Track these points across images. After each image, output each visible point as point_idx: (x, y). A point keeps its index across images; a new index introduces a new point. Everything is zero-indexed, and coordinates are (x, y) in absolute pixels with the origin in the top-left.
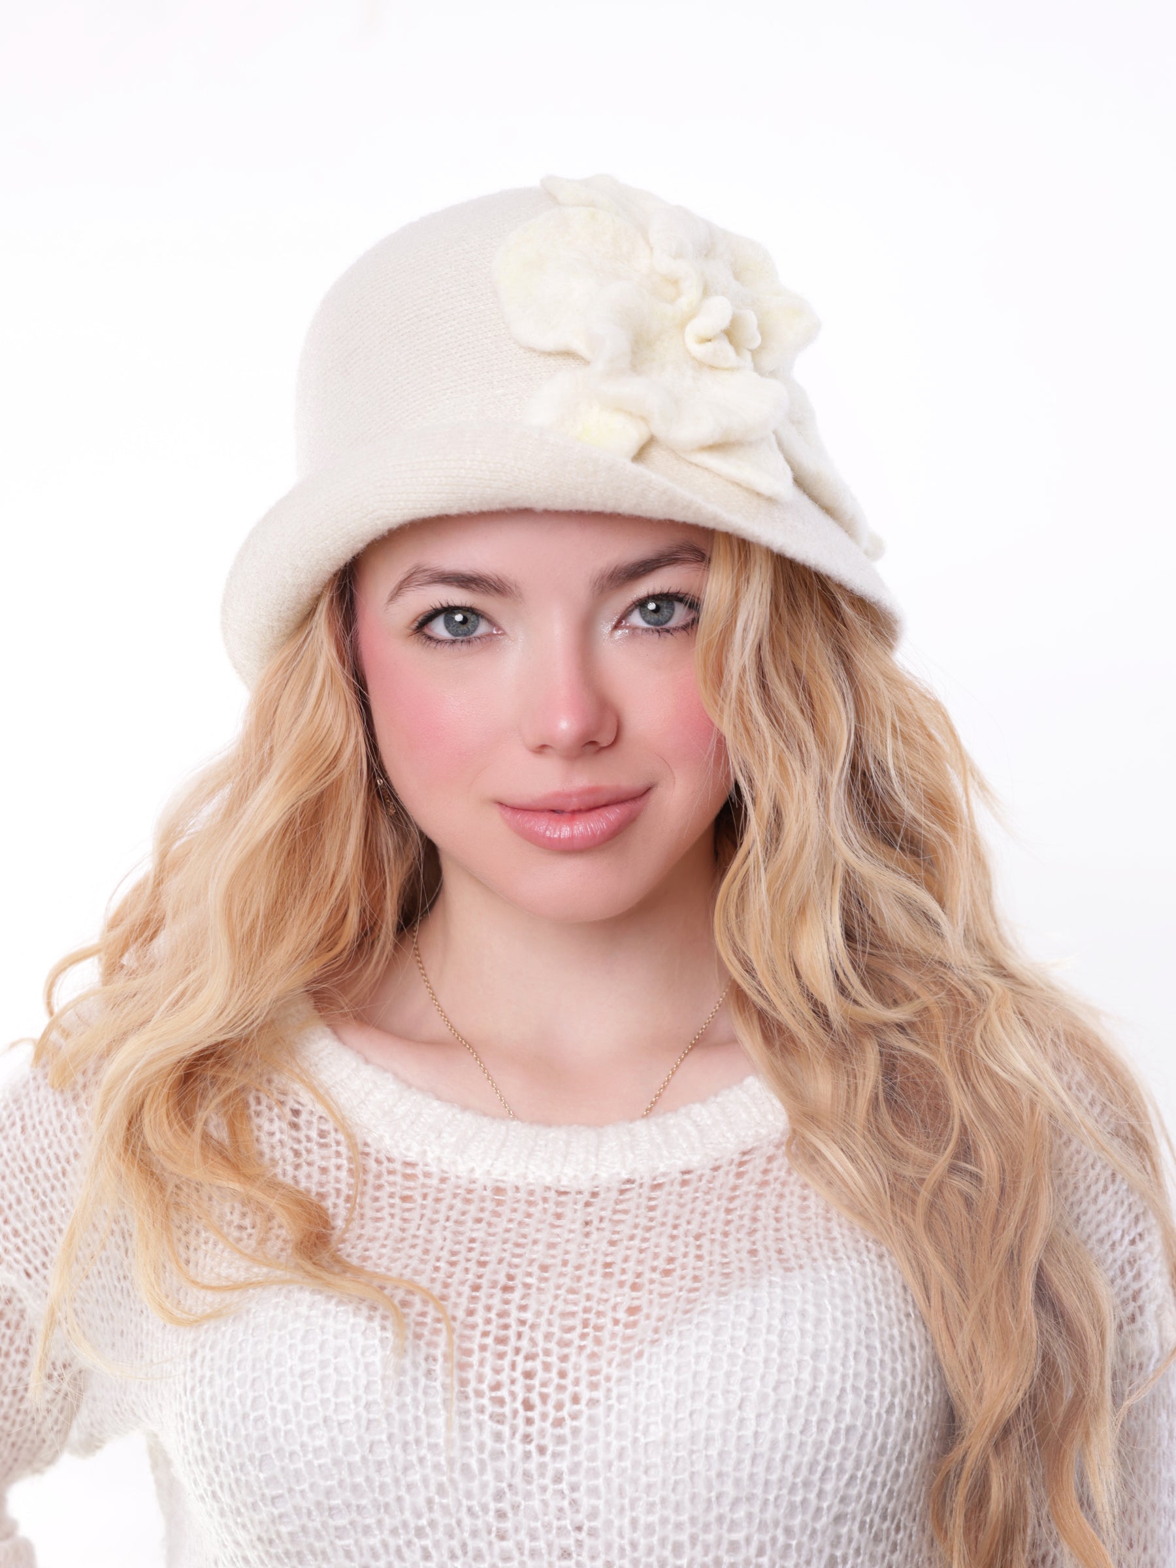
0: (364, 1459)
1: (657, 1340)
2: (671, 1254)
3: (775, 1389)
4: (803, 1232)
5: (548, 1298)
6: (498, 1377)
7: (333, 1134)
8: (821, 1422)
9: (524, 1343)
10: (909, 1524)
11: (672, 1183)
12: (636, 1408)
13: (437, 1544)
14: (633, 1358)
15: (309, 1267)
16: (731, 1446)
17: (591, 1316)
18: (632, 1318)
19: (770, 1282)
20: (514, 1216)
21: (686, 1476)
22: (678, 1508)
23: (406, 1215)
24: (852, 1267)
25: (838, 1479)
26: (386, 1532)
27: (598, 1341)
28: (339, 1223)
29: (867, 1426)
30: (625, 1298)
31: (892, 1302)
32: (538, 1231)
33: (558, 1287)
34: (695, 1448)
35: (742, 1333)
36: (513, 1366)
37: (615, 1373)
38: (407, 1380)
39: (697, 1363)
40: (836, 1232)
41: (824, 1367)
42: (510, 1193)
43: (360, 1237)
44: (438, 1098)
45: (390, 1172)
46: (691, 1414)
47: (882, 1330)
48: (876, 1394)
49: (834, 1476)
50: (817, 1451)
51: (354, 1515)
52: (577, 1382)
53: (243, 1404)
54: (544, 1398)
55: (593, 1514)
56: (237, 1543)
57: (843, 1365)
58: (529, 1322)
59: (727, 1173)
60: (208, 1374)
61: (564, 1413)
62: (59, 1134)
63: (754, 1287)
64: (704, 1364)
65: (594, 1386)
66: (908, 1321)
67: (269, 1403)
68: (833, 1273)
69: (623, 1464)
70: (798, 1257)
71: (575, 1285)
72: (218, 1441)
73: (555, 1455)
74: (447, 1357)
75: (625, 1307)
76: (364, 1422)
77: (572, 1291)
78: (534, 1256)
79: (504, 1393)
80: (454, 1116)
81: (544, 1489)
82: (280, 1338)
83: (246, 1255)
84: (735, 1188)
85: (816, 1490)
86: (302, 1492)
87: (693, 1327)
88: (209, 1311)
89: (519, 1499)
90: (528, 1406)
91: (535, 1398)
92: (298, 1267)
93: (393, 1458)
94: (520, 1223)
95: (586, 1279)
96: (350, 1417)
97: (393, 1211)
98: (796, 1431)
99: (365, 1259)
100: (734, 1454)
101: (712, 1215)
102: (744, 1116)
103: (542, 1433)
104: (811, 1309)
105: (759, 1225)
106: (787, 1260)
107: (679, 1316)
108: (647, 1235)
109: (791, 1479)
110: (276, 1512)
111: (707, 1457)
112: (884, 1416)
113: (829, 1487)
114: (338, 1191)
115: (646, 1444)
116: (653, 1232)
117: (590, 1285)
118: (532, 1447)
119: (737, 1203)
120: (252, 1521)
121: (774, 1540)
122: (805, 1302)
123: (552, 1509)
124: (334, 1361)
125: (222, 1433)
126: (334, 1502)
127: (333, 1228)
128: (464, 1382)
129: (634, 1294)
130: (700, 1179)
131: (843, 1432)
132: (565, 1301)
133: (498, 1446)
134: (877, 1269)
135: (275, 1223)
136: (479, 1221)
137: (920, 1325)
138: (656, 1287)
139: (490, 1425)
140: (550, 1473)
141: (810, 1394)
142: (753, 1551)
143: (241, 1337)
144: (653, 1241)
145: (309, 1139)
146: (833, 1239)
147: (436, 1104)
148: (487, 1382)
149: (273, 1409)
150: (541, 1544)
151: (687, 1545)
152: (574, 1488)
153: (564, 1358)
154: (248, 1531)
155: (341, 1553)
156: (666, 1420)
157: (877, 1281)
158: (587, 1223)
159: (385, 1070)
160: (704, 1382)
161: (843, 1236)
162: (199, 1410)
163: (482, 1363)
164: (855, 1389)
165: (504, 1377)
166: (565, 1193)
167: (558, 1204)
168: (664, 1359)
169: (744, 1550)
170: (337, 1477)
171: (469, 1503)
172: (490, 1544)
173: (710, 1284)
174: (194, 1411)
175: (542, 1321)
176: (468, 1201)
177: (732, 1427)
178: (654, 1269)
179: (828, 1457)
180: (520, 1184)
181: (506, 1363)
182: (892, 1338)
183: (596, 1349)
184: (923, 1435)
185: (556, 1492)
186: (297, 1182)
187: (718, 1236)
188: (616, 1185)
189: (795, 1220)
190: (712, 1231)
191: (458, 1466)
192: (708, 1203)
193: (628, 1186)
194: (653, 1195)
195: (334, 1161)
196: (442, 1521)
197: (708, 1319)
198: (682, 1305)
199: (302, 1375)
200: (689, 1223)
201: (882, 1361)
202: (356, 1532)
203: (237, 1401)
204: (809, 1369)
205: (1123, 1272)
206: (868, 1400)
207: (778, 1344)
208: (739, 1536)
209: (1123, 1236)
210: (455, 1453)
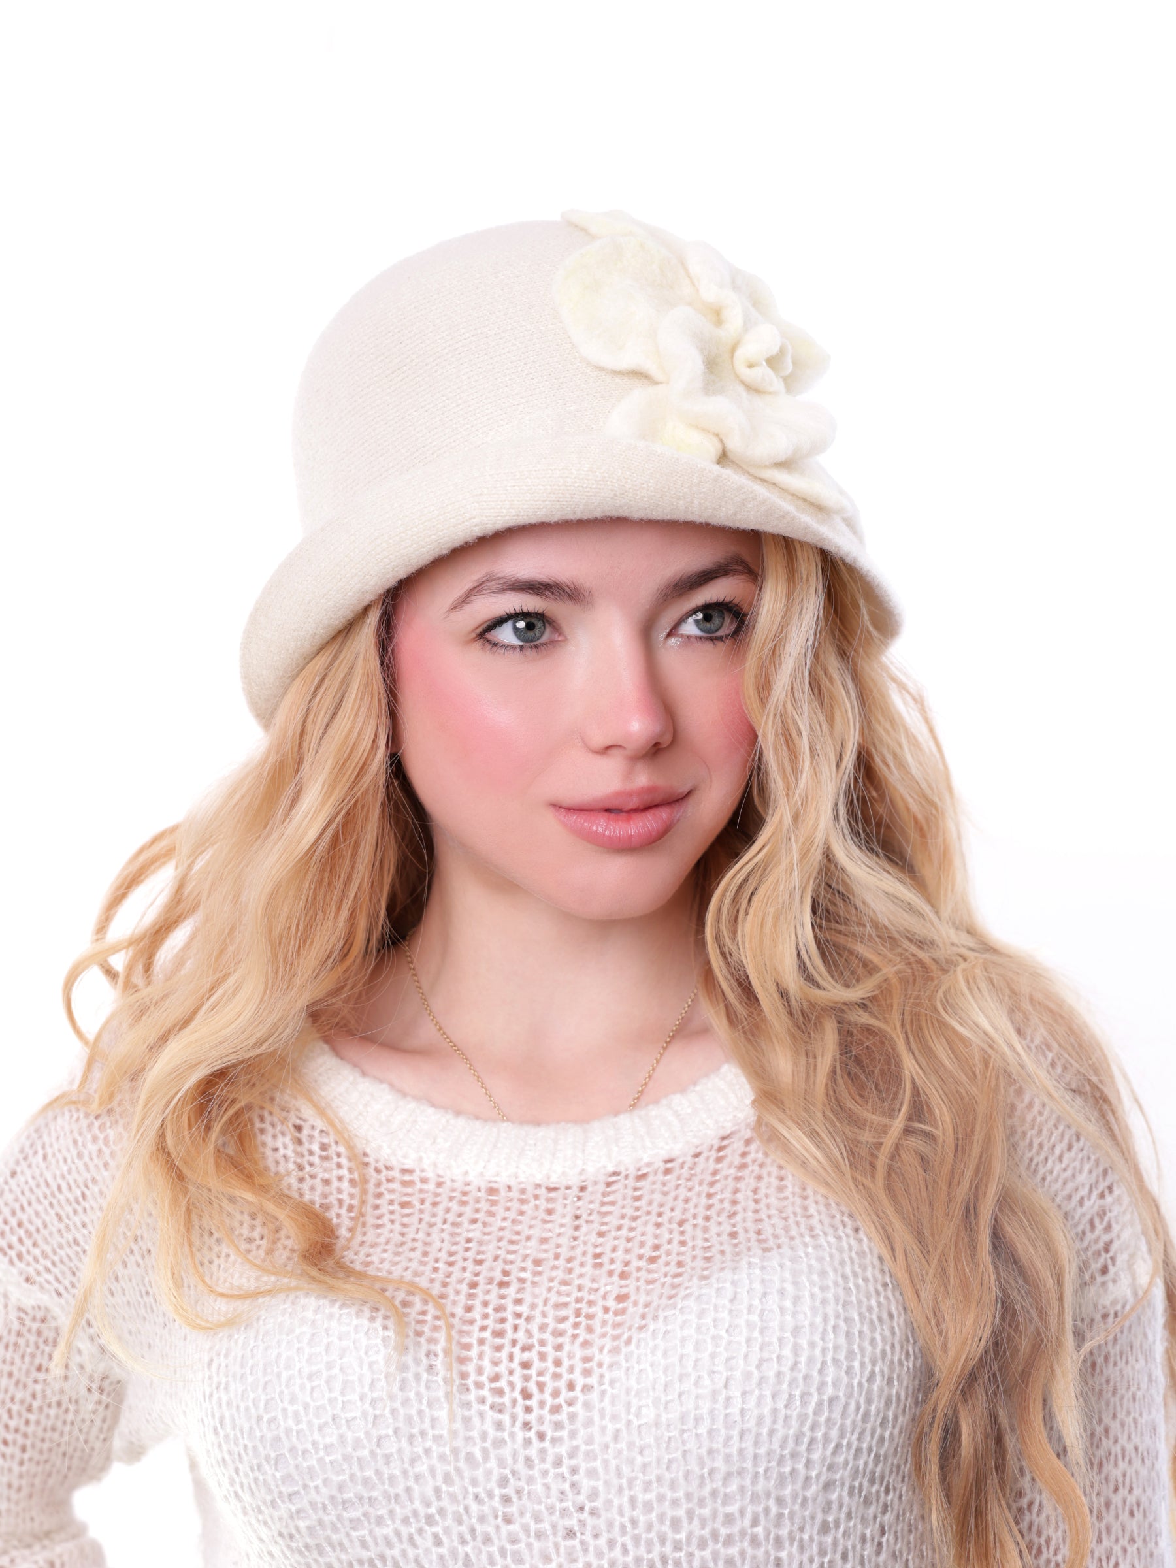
0: (372, 1453)
1: (644, 1326)
2: (656, 1242)
3: (758, 1367)
4: (781, 1212)
5: (542, 1291)
6: (497, 1369)
7: (334, 1147)
8: (805, 1395)
9: (521, 1336)
10: (899, 1486)
11: (656, 1172)
12: (628, 1392)
13: (447, 1531)
14: (622, 1344)
15: (314, 1272)
16: (719, 1424)
17: (583, 1306)
18: (621, 1306)
19: (749, 1263)
20: (507, 1214)
21: (679, 1454)
22: (673, 1485)
23: (406, 1220)
24: (828, 1243)
25: (825, 1448)
26: (398, 1522)
27: (590, 1330)
28: (343, 1232)
29: (849, 1396)
30: (614, 1286)
31: (869, 1274)
32: (531, 1227)
33: (551, 1280)
34: (685, 1427)
35: (724, 1315)
36: (511, 1358)
37: (607, 1359)
38: (410, 1375)
39: (683, 1346)
40: (812, 1210)
41: (804, 1342)
42: (503, 1193)
43: (362, 1243)
44: (433, 1105)
45: (389, 1180)
46: (680, 1396)
47: (860, 1302)
48: (856, 1364)
49: (820, 1446)
50: (802, 1423)
51: (366, 1507)
52: (571, 1370)
53: (256, 1407)
54: (541, 1386)
55: (594, 1495)
56: (261, 1540)
57: (823, 1339)
58: (525, 1315)
59: (707, 1159)
60: (224, 1380)
61: (561, 1400)
62: (76, 1161)
63: (734, 1269)
64: (689, 1348)
65: (587, 1373)
66: (885, 1290)
67: (281, 1405)
68: (810, 1250)
69: (618, 1446)
70: (776, 1237)
71: (567, 1277)
72: (236, 1444)
73: (554, 1441)
74: (447, 1352)
75: (614, 1295)
76: (370, 1419)
77: (564, 1283)
78: (528, 1252)
79: (503, 1384)
80: (448, 1121)
81: (545, 1473)
82: (288, 1342)
83: (256, 1265)
84: (715, 1173)
85: (804, 1461)
86: (316, 1487)
87: (677, 1311)
88: (223, 1319)
89: (522, 1484)
90: (527, 1395)
91: (532, 1387)
92: (304, 1273)
93: (400, 1451)
94: (514, 1221)
95: (578, 1270)
96: (358, 1414)
97: (393, 1217)
98: (781, 1405)
99: (367, 1264)
100: (723, 1431)
101: (694, 1200)
102: (722, 1102)
103: (541, 1420)
104: (789, 1288)
105: (739, 1208)
106: (765, 1241)
107: (664, 1301)
108: (634, 1225)
109: (778, 1451)
110: (293, 1508)
111: (697, 1435)
112: (866, 1385)
113: (816, 1456)
114: (340, 1201)
115: (639, 1426)
116: (639, 1221)
117: (581, 1276)
118: (532, 1434)
119: (718, 1186)
120: (272, 1517)
121: (767, 1511)
122: (783, 1281)
123: (554, 1492)
124: (339, 1362)
125: (239, 1436)
126: (346, 1496)
127: (337, 1238)
128: (464, 1376)
129: (623, 1282)
130: (682, 1167)
131: (826, 1403)
132: (559, 1293)
133: (499, 1434)
134: (853, 1242)
135: (283, 1233)
136: (474, 1221)
137: (897, 1294)
138: (643, 1275)
139: (491, 1415)
140: (550, 1458)
141: (792, 1369)
142: (747, 1522)
143: (252, 1343)
144: (639, 1230)
145: (311, 1153)
146: (809, 1217)
147: (431, 1110)
148: (486, 1374)
149: (285, 1410)
150: (546, 1526)
151: (685, 1520)
152: (574, 1471)
153: (559, 1348)
154: (270, 1528)
155: (357, 1544)
156: (656, 1402)
157: (853, 1254)
158: (577, 1217)
159: (381, 1081)
160: (691, 1363)
161: (819, 1212)
162: (217, 1415)
163: (481, 1356)
164: (835, 1361)
165: (502, 1369)
166: (555, 1189)
167: (549, 1200)
168: (651, 1344)
169: (739, 1522)
170: (347, 1472)
171: (476, 1490)
172: (498, 1528)
173: (693, 1269)
174: (213, 1416)
175: (537, 1313)
176: (463, 1203)
177: (720, 1406)
178: (640, 1257)
179: (813, 1428)
180: (512, 1183)
181: (504, 1355)
182: (870, 1309)
183: (588, 1337)
184: (906, 1399)
185: (556, 1476)
186: (301, 1195)
187: (700, 1221)
188: (602, 1179)
189: (772, 1200)
190: (695, 1217)
191: (462, 1455)
192: (690, 1190)
193: (614, 1178)
194: (639, 1185)
195: (335, 1172)
196: (451, 1508)
197: (691, 1303)
198: (667, 1291)
199: (310, 1377)
200: (672, 1210)
201: (860, 1332)
202: (370, 1523)
203: (251, 1404)
204: (790, 1346)
205: (1093, 1226)
206: (849, 1371)
207: (759, 1324)
208: (733, 1509)
209: (1091, 1191)
210: (459, 1443)
